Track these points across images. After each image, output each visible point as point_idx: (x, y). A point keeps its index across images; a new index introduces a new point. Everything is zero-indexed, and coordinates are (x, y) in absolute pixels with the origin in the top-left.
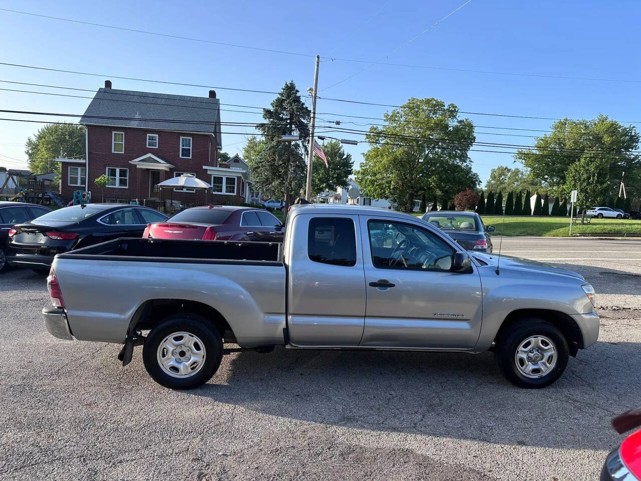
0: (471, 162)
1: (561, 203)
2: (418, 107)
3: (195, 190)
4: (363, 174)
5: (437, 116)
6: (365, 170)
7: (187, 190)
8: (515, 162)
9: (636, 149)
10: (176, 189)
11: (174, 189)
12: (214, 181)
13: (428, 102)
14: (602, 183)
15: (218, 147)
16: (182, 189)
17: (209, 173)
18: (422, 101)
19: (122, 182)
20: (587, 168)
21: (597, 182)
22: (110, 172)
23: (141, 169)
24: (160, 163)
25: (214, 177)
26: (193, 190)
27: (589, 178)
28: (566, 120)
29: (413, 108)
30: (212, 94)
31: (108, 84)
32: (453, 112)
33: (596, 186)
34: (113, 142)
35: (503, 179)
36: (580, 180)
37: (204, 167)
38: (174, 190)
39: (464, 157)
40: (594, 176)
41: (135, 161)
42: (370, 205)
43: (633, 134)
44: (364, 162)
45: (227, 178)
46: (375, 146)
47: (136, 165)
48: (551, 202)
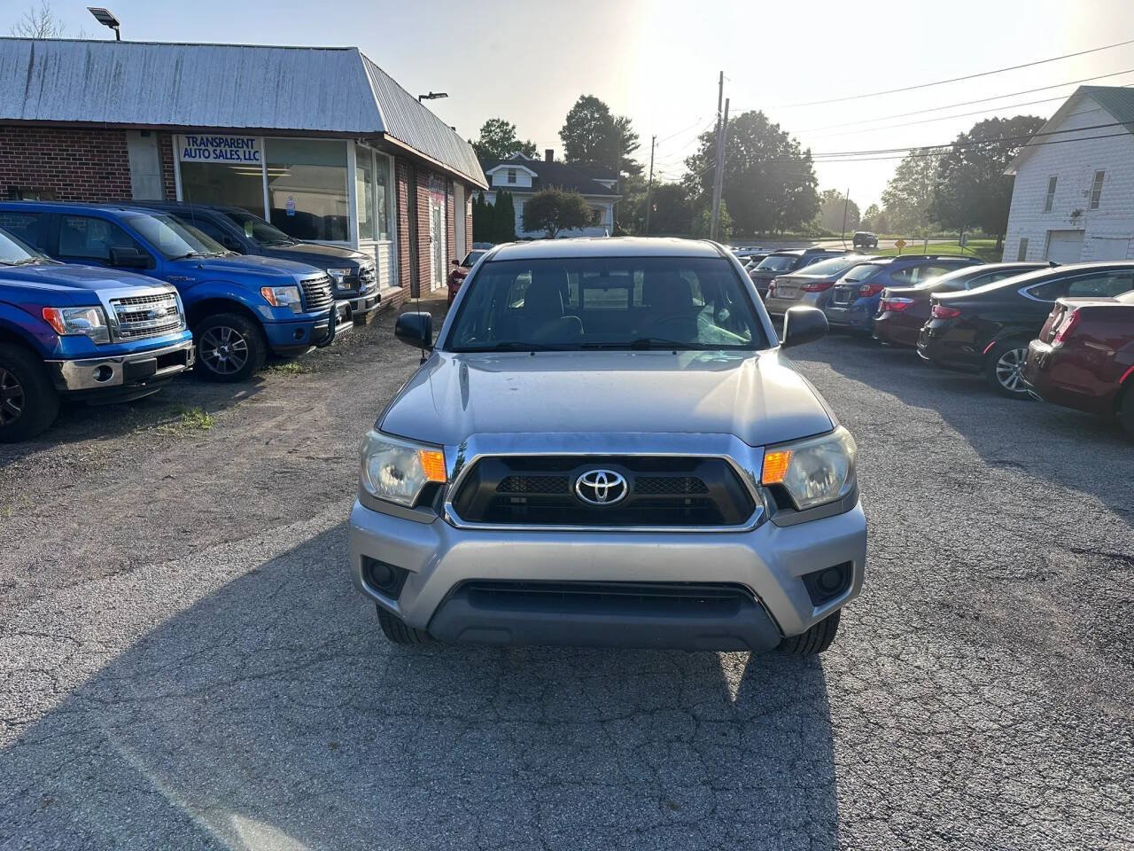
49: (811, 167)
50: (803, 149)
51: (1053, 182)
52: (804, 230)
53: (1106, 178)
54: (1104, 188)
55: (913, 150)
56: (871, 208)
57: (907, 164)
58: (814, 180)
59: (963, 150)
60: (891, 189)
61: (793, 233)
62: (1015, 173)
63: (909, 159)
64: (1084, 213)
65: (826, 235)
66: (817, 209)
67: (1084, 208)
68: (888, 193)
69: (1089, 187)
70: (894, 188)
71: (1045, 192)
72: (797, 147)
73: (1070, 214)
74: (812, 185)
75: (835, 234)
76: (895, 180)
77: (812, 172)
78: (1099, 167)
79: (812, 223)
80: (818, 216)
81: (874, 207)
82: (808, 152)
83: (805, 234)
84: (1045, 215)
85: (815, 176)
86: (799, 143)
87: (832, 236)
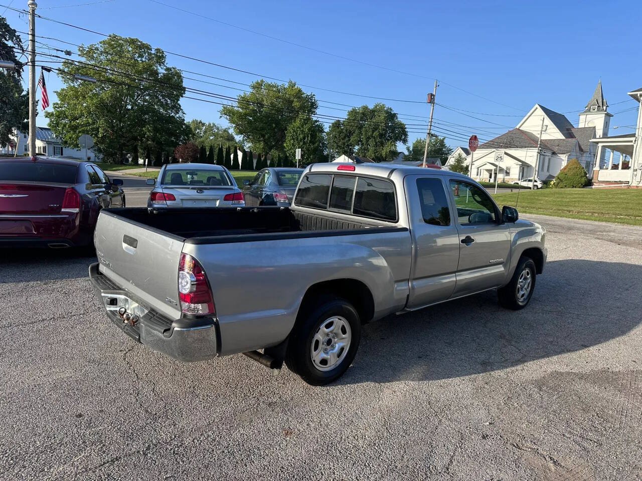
0: (184, 113)
1: (262, 159)
2: (121, 46)
4: (58, 117)
5: (144, 59)
6: (61, 112)
8: (221, 117)
9: (314, 114)
13: (133, 42)
14: (314, 143)
18: (126, 41)
20: (302, 129)
21: (310, 142)
27: (304, 138)
28: (262, 81)
29: (115, 45)
32: (160, 57)
33: (309, 145)
35: (198, 132)
36: (297, 139)
39: (177, 108)
40: (308, 137)
42: (62, 154)
43: (313, 101)
44: (59, 102)
46: (72, 85)
48: (255, 158)
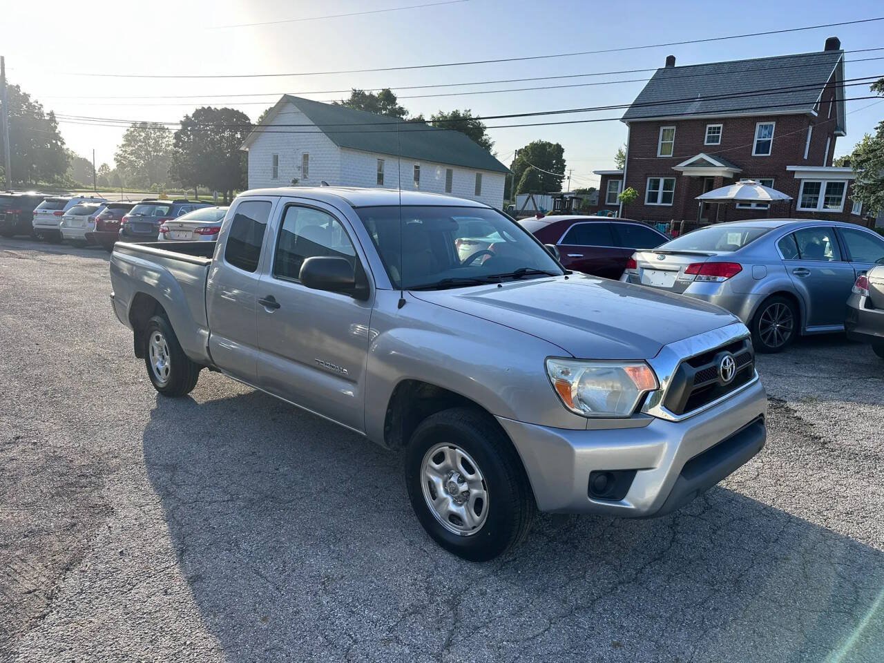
3: (769, 205)
7: (758, 205)
10: (741, 205)
11: (738, 204)
12: (804, 189)
15: (836, 132)
16: (750, 205)
17: (796, 176)
19: (666, 198)
22: (652, 184)
23: (690, 176)
24: (715, 166)
25: (805, 183)
26: (767, 206)
30: (833, 44)
31: (671, 60)
34: (660, 142)
37: (789, 168)
38: (738, 207)
41: (681, 167)
45: (828, 183)
47: (682, 172)
49: (56, 127)
50: (46, 110)
51: (276, 158)
52: (58, 182)
53: (310, 158)
54: (310, 165)
55: (134, 124)
56: (102, 166)
57: (131, 133)
58: (60, 139)
59: (189, 128)
60: (121, 152)
61: (47, 184)
62: (247, 149)
63: (132, 129)
64: (300, 181)
65: (76, 187)
66: (67, 165)
67: (300, 178)
68: (118, 155)
69: (300, 163)
70: (124, 151)
71: (271, 165)
72: (39, 109)
73: (291, 181)
74: (59, 143)
75: (84, 186)
76: (123, 146)
77: (57, 132)
78: (305, 151)
79: (65, 177)
80: (69, 170)
81: (104, 166)
82: (52, 114)
83: (58, 185)
84: (274, 181)
85: (61, 136)
86: (41, 105)
87: (83, 188)
